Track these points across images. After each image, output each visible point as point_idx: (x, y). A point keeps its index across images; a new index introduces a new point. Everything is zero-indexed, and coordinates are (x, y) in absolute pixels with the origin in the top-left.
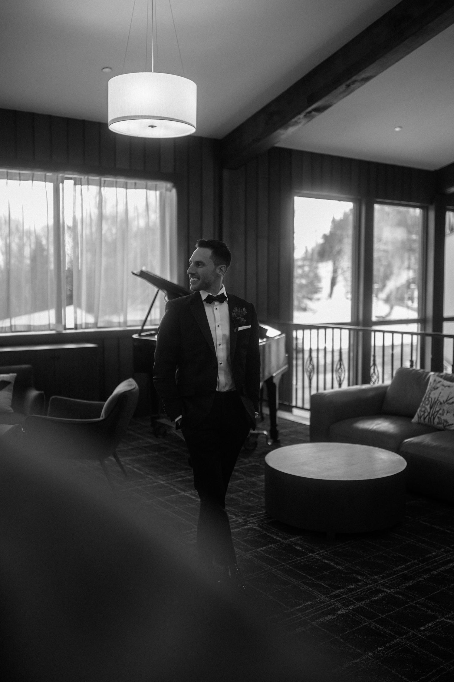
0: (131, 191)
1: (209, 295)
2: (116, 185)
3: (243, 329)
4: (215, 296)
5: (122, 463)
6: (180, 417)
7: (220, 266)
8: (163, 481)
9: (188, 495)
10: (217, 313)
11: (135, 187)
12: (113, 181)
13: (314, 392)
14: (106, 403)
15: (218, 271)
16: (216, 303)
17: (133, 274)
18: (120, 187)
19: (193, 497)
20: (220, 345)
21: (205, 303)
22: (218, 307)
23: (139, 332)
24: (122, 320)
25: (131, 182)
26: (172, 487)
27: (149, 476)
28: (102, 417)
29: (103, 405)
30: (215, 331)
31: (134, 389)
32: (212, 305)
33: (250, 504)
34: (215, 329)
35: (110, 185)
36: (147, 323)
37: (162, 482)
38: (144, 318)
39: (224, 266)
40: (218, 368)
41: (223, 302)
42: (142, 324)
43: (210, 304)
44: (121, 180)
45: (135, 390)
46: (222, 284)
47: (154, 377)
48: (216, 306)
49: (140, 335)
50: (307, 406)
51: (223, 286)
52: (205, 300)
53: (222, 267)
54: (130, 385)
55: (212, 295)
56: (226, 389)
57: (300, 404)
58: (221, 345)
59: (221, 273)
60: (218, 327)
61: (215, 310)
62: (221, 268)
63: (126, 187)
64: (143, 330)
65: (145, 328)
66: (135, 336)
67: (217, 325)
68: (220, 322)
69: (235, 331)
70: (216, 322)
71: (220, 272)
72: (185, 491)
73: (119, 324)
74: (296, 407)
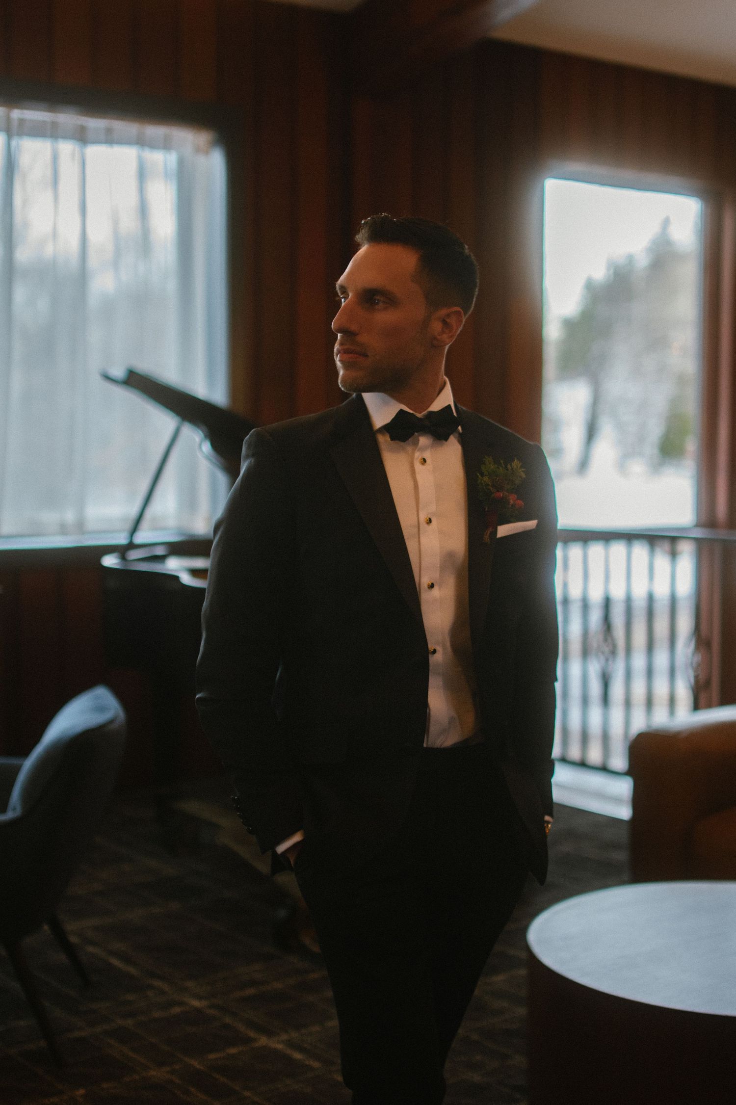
0: (94, 151)
1: (401, 411)
2: (52, 133)
3: (517, 532)
4: (419, 415)
5: (74, 939)
6: (297, 838)
7: (443, 312)
8: (200, 998)
9: (280, 1046)
10: (424, 474)
11: (109, 139)
12: (44, 122)
13: (639, 724)
14: (28, 764)
15: (436, 327)
16: (424, 440)
17: (107, 378)
18: (65, 137)
19: (298, 1056)
20: (432, 586)
21: (383, 440)
22: (427, 455)
23: (122, 551)
24: (70, 516)
25: (95, 124)
26: (228, 1020)
27: (157, 983)
28: (14, 809)
29: (17, 769)
30: (416, 540)
31: (111, 722)
32: (409, 449)
33: (476, 1078)
34: (416, 530)
35: (38, 131)
36: (145, 524)
37: (196, 1003)
38: (133, 510)
39: (458, 312)
40: (431, 668)
41: (446, 439)
42: (129, 525)
43: (402, 443)
44: (68, 118)
45: (115, 726)
46: (443, 376)
47: (197, 696)
48: (423, 449)
49: (123, 558)
50: (619, 762)
51: (445, 384)
52: (386, 428)
53: (448, 315)
54: (100, 709)
55: (411, 412)
56: (450, 740)
57: (575, 753)
58: (436, 587)
59: (445, 336)
60: (426, 525)
61: (418, 466)
62: (448, 320)
63: (82, 137)
64: (131, 546)
65: (140, 538)
66: (110, 561)
67: (423, 517)
68: (433, 508)
69: (487, 538)
70: (421, 506)
71: (443, 332)
72: (269, 1033)
73: (63, 530)
74: (564, 760)
